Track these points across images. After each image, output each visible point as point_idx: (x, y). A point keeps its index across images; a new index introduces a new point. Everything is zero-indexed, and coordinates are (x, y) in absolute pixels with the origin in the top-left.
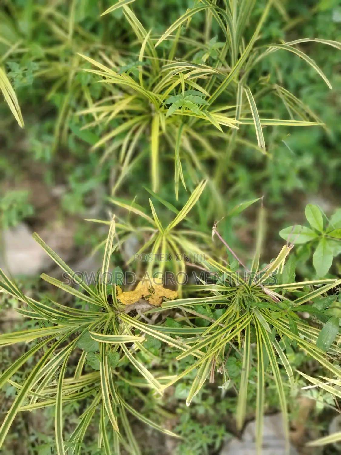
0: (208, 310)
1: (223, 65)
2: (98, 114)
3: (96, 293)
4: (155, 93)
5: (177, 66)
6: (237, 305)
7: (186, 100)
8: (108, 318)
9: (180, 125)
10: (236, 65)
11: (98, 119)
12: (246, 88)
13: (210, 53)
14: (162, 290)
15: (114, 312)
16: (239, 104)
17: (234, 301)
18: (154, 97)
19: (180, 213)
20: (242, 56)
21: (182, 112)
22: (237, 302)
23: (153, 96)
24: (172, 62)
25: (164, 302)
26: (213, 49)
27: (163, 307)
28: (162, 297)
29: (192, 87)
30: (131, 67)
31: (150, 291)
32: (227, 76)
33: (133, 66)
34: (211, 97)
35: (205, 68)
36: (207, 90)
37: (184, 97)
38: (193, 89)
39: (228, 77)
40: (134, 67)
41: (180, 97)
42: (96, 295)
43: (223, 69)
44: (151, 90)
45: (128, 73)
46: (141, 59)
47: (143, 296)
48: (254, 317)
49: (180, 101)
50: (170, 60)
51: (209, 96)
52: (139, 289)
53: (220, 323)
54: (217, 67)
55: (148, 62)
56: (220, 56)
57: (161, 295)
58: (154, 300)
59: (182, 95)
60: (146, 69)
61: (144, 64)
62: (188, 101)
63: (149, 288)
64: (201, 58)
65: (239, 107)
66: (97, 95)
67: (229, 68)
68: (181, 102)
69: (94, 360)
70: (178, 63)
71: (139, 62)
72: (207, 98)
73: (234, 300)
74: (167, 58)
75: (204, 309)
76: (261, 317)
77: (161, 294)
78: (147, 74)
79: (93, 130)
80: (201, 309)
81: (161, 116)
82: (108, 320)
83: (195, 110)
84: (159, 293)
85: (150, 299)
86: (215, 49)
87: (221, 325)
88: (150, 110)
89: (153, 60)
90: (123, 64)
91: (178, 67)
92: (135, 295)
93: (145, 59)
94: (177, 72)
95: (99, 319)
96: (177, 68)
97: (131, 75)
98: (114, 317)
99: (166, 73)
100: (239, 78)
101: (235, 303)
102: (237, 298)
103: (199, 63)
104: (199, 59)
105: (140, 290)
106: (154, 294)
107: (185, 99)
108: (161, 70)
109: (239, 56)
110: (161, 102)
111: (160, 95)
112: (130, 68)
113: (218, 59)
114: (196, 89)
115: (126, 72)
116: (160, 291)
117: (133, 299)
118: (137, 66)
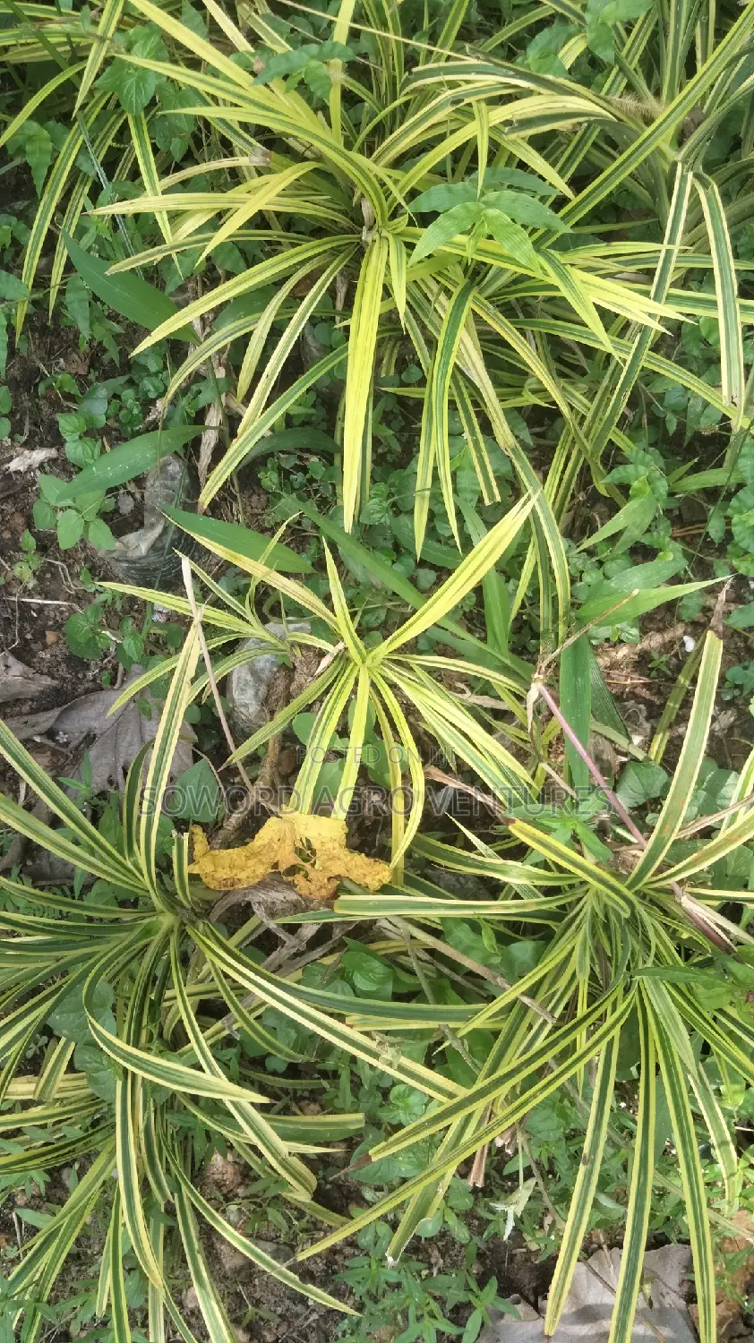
0: (488, 940)
1: (630, 88)
2: (175, 216)
3: (121, 853)
4: (382, 163)
5: (469, 73)
6: (585, 939)
7: (489, 205)
8: (157, 932)
9: (456, 291)
10: (678, 98)
11: (174, 237)
12: (706, 185)
13: (590, 36)
14: (342, 856)
15: (177, 914)
16: (671, 241)
17: (577, 922)
18: (374, 180)
19: (426, 606)
20: (701, 69)
21: (468, 248)
22: (586, 927)
23: (371, 176)
24: (448, 58)
25: (344, 897)
26: (604, 24)
27: (338, 911)
28: (338, 877)
29: (512, 156)
30: (305, 60)
31: (299, 852)
32: (643, 131)
33: (313, 57)
34: (575, 200)
35: (571, 93)
36: (561, 173)
37: (483, 194)
38: (515, 164)
39: (645, 135)
40: (314, 63)
41: (465, 190)
42: (121, 858)
43: (629, 102)
44: (368, 150)
45: (294, 82)
46: (340, 34)
47: (276, 865)
48: (642, 1000)
49: (466, 207)
50: (442, 47)
51: (569, 193)
52: (266, 841)
53: (523, 994)
54: (607, 94)
55: (364, 44)
56: (624, 53)
57: (336, 872)
58: (314, 884)
59: (477, 180)
60: (357, 70)
61: (350, 54)
62: (492, 212)
63: (299, 845)
64: (556, 53)
65: (669, 252)
66: (177, 148)
67: (651, 103)
68: (468, 210)
69: (97, 1070)
70: (472, 61)
71: (335, 44)
72: (560, 202)
73: (578, 914)
74: (433, 38)
75: (472, 936)
76: (661, 995)
77: (337, 869)
78: (358, 89)
79: (154, 275)
80: (463, 934)
81: (395, 249)
82: (157, 939)
83: (517, 246)
84: (329, 863)
85: (299, 879)
86: (610, 24)
87: (526, 1000)
88: (357, 219)
89: (386, 41)
90: (277, 43)
91: (472, 77)
92: (251, 863)
93: (354, 35)
94: (469, 95)
95: (126, 937)
96: (467, 82)
97: (303, 87)
98: (176, 929)
99: (426, 95)
100: (680, 139)
101: (578, 927)
102: (588, 909)
103: (545, 72)
104: (550, 53)
105: (269, 844)
106: (313, 865)
107: (485, 203)
108: (408, 82)
109: (690, 69)
110: (395, 199)
111: (396, 174)
112: (301, 67)
113: (617, 60)
114: (522, 165)
115: (286, 78)
116: (332, 858)
117: (242, 875)
118: (324, 59)
